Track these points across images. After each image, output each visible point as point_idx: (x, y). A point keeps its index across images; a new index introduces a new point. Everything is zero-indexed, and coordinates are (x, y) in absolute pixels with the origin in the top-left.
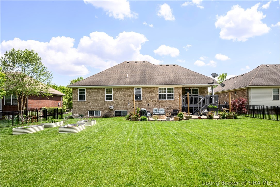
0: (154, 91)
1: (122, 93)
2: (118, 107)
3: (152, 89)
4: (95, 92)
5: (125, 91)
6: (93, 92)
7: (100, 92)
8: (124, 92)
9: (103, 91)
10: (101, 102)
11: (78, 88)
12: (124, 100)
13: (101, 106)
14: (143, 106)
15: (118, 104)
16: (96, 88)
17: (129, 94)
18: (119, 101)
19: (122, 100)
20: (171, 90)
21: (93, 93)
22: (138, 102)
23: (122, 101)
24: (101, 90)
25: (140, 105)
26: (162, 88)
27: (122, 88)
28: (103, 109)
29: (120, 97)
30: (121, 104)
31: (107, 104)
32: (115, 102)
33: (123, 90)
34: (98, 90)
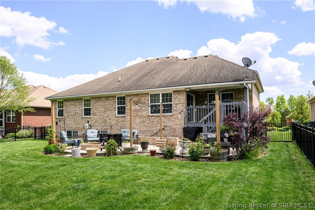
0: (142, 100)
1: (101, 105)
3: (139, 96)
4: (72, 105)
5: (104, 102)
6: (70, 104)
7: (77, 104)
8: (103, 103)
9: (80, 103)
10: (78, 118)
11: (56, 101)
12: (103, 116)
13: (78, 124)
14: (126, 124)
15: (97, 121)
16: (73, 100)
17: (110, 106)
18: (97, 117)
19: (101, 115)
20: (167, 97)
21: (70, 106)
22: (120, 118)
23: (101, 117)
24: (78, 102)
25: (123, 123)
26: (154, 94)
27: (101, 97)
28: (80, 129)
29: (99, 111)
30: (100, 121)
31: (85, 122)
32: (93, 118)
33: (102, 101)
34: (75, 102)
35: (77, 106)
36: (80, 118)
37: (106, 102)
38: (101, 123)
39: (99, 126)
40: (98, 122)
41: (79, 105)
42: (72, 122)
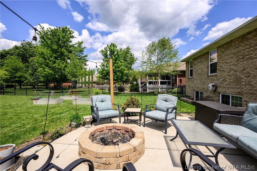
1: (232, 54)
2: (224, 87)
5: (237, 47)
8: (235, 49)
9: (206, 58)
10: (203, 77)
11: (189, 61)
12: (235, 71)
13: (204, 84)
15: (225, 80)
16: (200, 56)
18: (225, 74)
19: (231, 69)
21: (198, 64)
23: (231, 73)
24: (204, 58)
28: (205, 90)
29: (229, 64)
30: (229, 79)
31: (210, 81)
32: (219, 76)
33: (234, 45)
34: (202, 59)
35: (203, 62)
36: (205, 77)
37: (241, 46)
38: (232, 82)
39: (229, 88)
40: (227, 81)
41: (205, 61)
42: (199, 81)
